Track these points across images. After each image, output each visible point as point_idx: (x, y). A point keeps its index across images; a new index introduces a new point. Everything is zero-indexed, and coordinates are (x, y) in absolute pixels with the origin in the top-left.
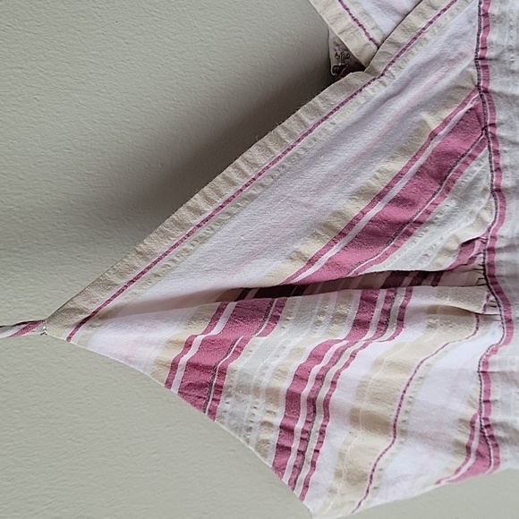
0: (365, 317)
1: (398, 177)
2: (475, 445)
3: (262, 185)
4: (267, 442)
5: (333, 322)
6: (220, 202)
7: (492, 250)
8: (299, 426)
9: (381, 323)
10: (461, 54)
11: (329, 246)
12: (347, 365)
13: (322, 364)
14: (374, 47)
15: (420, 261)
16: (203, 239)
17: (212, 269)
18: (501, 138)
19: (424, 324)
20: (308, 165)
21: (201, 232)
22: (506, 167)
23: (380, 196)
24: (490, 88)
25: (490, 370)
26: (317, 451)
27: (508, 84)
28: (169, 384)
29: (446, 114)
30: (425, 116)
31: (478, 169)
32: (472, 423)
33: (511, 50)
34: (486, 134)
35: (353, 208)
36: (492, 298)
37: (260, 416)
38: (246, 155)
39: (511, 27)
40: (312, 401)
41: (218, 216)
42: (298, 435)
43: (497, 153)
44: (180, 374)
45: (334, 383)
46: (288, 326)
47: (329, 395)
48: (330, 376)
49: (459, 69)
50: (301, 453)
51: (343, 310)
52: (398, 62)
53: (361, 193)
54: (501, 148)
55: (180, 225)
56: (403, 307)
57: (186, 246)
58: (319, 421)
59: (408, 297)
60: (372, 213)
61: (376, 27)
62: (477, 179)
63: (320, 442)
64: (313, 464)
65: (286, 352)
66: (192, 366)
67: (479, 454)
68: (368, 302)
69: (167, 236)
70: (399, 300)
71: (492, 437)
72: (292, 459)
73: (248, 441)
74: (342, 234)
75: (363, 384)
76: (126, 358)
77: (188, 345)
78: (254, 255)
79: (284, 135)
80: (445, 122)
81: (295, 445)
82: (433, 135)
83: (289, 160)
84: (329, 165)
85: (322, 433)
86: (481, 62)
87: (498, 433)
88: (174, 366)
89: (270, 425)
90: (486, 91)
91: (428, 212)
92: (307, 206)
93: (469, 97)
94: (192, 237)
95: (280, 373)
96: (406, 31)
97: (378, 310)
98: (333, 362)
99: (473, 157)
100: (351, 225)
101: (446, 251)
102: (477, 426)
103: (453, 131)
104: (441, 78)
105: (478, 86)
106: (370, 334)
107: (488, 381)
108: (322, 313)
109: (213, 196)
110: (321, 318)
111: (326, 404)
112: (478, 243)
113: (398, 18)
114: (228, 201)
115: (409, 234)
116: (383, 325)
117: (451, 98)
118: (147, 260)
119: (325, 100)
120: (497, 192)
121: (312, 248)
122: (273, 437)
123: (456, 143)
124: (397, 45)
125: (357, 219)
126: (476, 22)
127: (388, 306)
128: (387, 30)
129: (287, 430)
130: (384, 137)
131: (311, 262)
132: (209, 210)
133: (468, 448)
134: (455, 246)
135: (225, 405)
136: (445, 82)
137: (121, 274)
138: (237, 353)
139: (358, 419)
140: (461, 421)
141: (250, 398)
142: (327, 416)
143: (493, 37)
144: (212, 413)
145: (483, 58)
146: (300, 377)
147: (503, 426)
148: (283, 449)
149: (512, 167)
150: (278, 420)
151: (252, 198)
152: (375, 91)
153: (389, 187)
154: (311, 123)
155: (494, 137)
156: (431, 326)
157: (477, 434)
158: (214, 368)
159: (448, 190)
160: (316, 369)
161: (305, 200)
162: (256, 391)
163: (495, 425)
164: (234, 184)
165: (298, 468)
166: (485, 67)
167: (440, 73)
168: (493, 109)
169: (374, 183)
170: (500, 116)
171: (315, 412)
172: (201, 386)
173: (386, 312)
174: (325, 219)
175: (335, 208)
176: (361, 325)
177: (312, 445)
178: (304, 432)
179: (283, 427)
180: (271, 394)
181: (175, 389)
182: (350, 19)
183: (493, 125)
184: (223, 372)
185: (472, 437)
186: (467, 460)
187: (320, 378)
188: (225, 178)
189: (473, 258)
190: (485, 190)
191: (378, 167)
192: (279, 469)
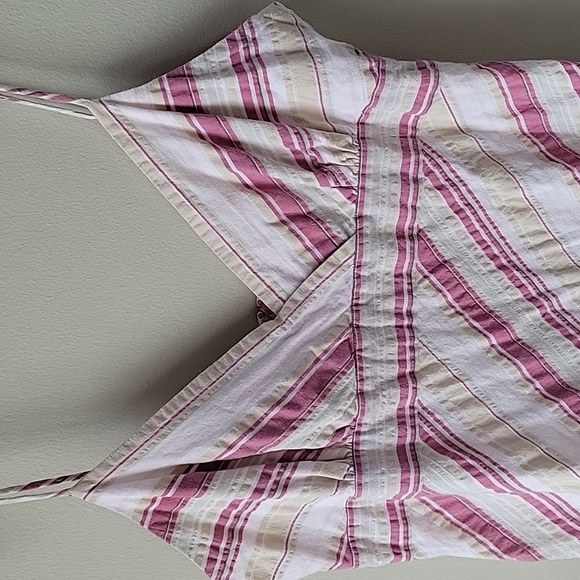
0: (262, 486)
1: (291, 390)
2: (343, 553)
3: (202, 400)
4: (202, 556)
5: (241, 490)
6: (176, 412)
7: (358, 433)
8: (223, 546)
9: (272, 490)
10: (340, 304)
11: (241, 438)
12: (254, 509)
13: (239, 509)
14: (282, 303)
15: (304, 443)
16: (164, 436)
17: (169, 454)
18: (366, 358)
19: (300, 490)
20: (233, 386)
21: (163, 431)
22: (367, 378)
23: (279, 403)
24: (360, 324)
25: (354, 506)
26: (233, 561)
27: (374, 321)
28: (142, 523)
29: (326, 346)
30: (311, 348)
31: (347, 381)
32: (342, 539)
33: (378, 297)
34: (355, 357)
35: (260, 412)
36: (352, 469)
37: (198, 540)
38: (193, 382)
39: (378, 282)
40: (231, 531)
41: (175, 421)
42: (222, 551)
43: (361, 369)
44: (149, 517)
45: (246, 519)
46: (213, 492)
47: (243, 527)
48: (243, 515)
49: (338, 314)
50: (224, 562)
51: (249, 482)
52: (295, 314)
53: (265, 402)
54: (364, 365)
55: (151, 427)
56: (289, 478)
57: (153, 440)
58: (235, 543)
59: (292, 472)
60: (272, 414)
61: (283, 290)
62: (346, 387)
63: (236, 556)
64: (231, 569)
65: (215, 503)
66: (156, 512)
67: (345, 559)
68: (266, 476)
69: (143, 435)
70: (287, 474)
71: (355, 548)
72: (217, 566)
73: (190, 556)
74: (251, 429)
75: (266, 519)
76: (117, 509)
77: (154, 501)
78: (195, 444)
79: (218, 368)
80: (326, 352)
81: (220, 558)
82: (318, 360)
83: (220, 383)
84: (246, 385)
85: (237, 550)
86: (356, 308)
87: (359, 545)
88: (146, 512)
89: (204, 545)
90: (358, 327)
91: (310, 412)
92: (229, 412)
93: (343, 333)
94: (158, 434)
95: (212, 514)
96: (301, 293)
97: (271, 481)
98: (245, 507)
99: (344, 373)
100: (258, 422)
101: (324, 436)
102: (345, 541)
103: (330, 357)
104: (325, 322)
105: (351, 325)
106: (264, 496)
107: (352, 514)
108: (235, 484)
109: (172, 409)
110: (234, 487)
111: (241, 531)
112: (348, 429)
113: (296, 284)
114: (181, 411)
115: (295, 428)
116: (273, 491)
117: (331, 334)
118: (131, 450)
119: (246, 343)
120: (361, 395)
121: (231, 439)
122: (206, 553)
123: (332, 365)
124: (295, 301)
125: (262, 418)
126: (351, 283)
127: (278, 479)
128: (289, 292)
129: (215, 549)
130: (283, 363)
131: (230, 447)
132: (169, 417)
133: (338, 555)
134: (331, 432)
135: (176, 534)
136: (328, 323)
137: (115, 460)
138: (184, 505)
139: (262, 540)
140: (334, 537)
141: (192, 530)
142: (240, 540)
143: (364, 290)
144: (168, 540)
145: (357, 305)
146: (224, 517)
147: (364, 541)
148: (212, 560)
149: (372, 377)
150: (209, 543)
151: (196, 408)
152: (279, 334)
153: (285, 396)
154: (236, 358)
155: (360, 357)
156: (304, 491)
157: (345, 546)
158: (170, 513)
159: (324, 397)
160: (234, 512)
161: (228, 408)
162: (196, 525)
163: (358, 540)
164: (185, 400)
165: (221, 571)
166: (358, 311)
167: (324, 319)
168: (360, 340)
169: (275, 395)
170: (365, 344)
171: (233, 537)
172: (162, 524)
173: (276, 483)
174: (240, 420)
175: (248, 412)
176: (259, 491)
177: (231, 557)
178: (225, 549)
179: (212, 547)
180: (206, 527)
181: (146, 526)
182: (265, 287)
183: (360, 350)
184: (175, 515)
185: (341, 548)
186: (337, 563)
187: (237, 517)
188: (180, 397)
189: (345, 439)
190: (352, 394)
191: (278, 384)
192: (209, 572)
